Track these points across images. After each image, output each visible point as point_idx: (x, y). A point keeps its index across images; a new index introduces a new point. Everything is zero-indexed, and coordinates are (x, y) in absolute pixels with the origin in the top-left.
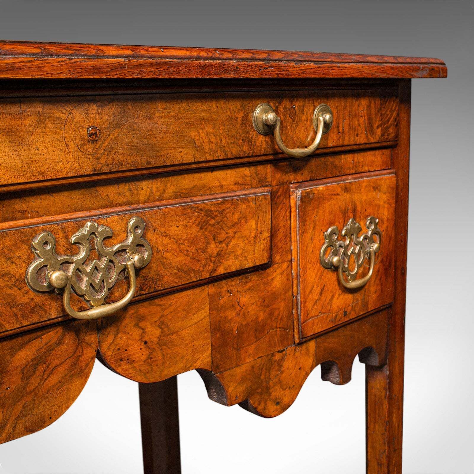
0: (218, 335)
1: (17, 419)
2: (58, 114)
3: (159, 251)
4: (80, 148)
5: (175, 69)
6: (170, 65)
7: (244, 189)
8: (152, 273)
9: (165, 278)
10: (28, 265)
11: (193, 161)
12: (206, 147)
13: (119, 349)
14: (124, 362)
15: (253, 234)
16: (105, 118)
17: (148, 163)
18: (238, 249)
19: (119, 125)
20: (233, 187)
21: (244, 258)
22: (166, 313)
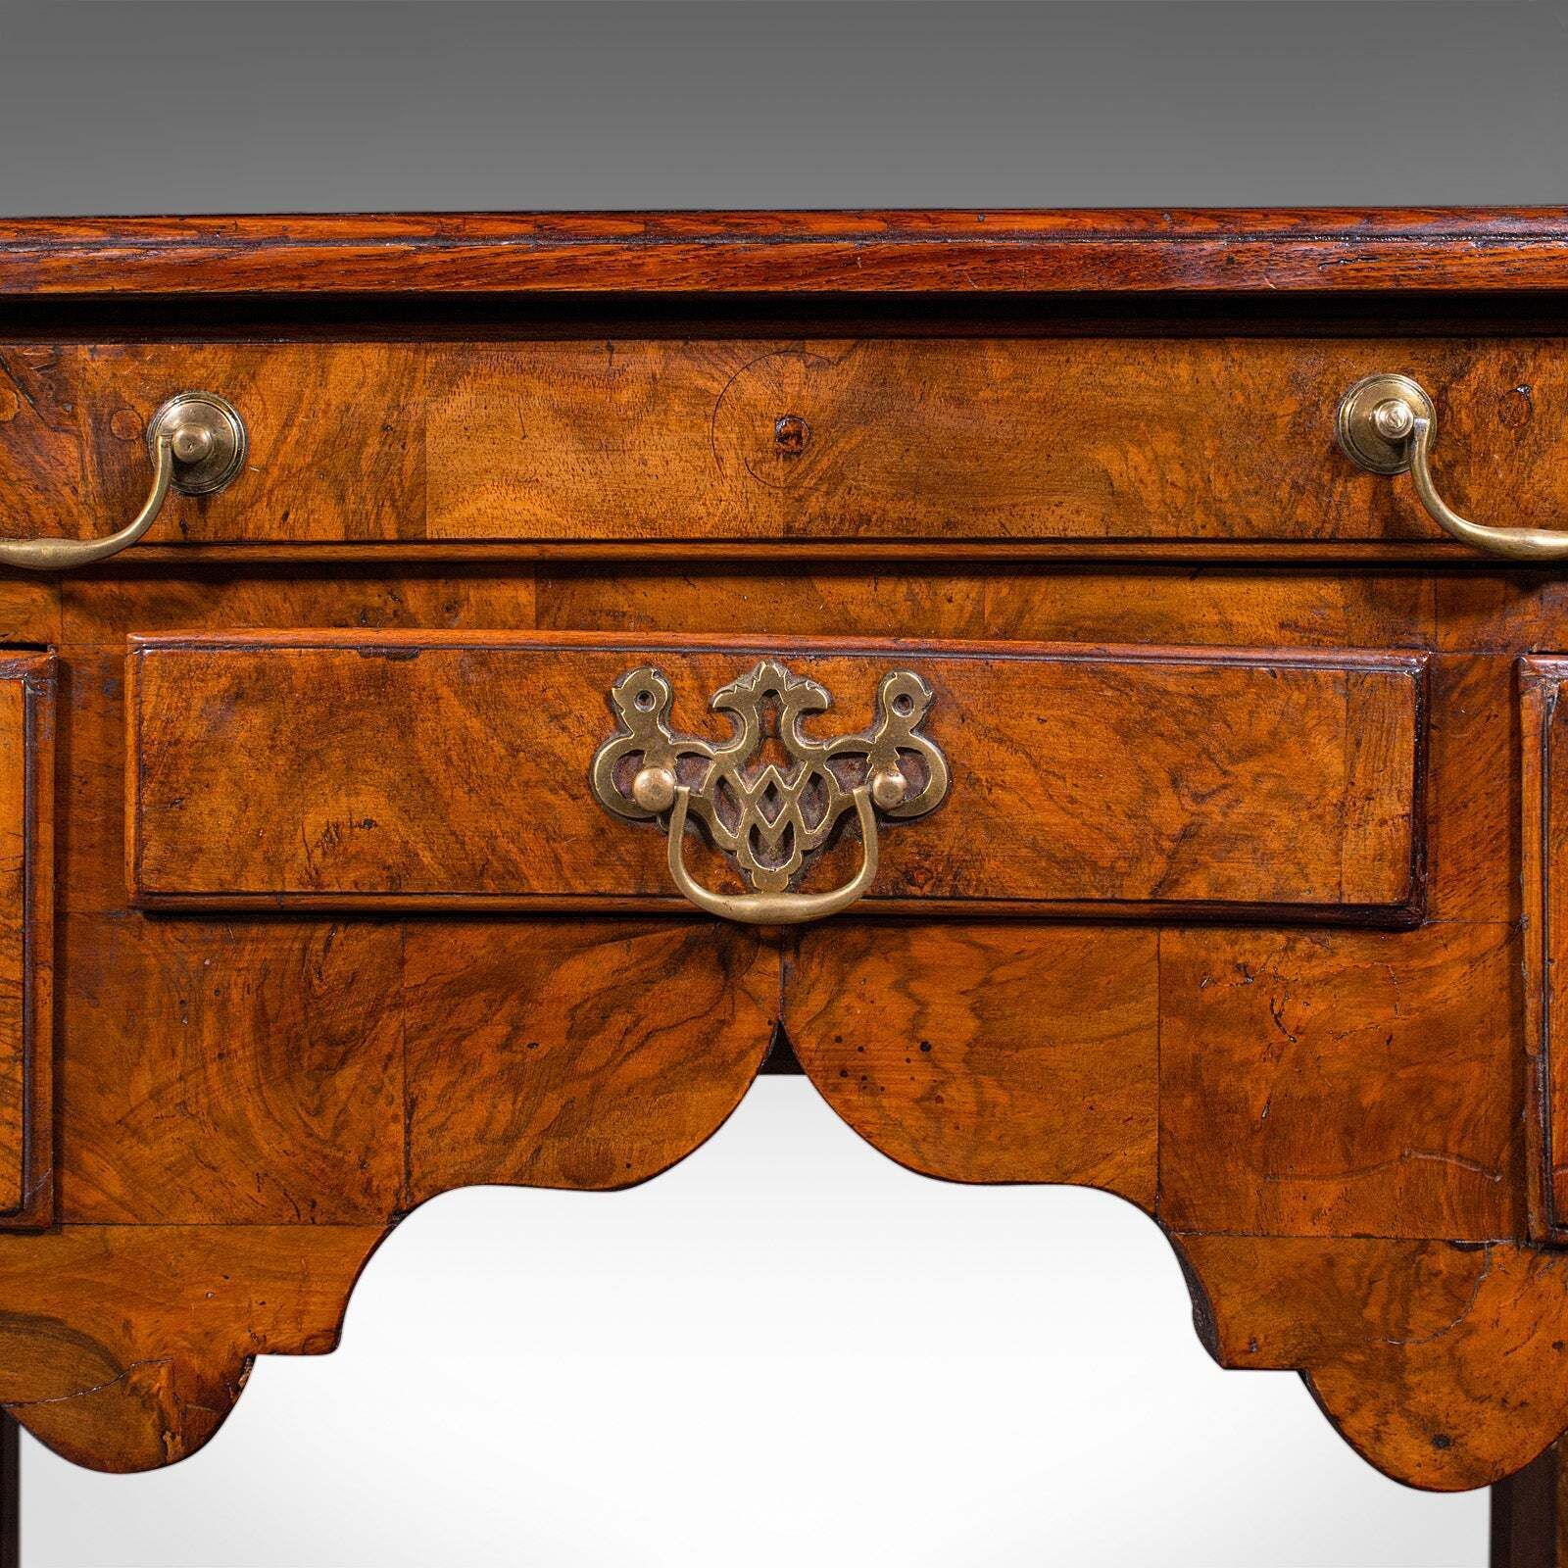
0: (1187, 1102)
1: (544, 1133)
2: (700, 382)
3: (974, 782)
4: (752, 467)
5: (1008, 266)
6: (994, 256)
7: (1317, 645)
8: (948, 841)
9: (991, 865)
10: (600, 743)
11: (1101, 533)
12: (1152, 496)
13: (839, 1039)
14: (851, 1084)
15: (1334, 795)
16: (826, 394)
17: (949, 525)
18: (1270, 833)
19: (865, 417)
20: (1272, 634)
21: (1292, 868)
22: (1001, 974)
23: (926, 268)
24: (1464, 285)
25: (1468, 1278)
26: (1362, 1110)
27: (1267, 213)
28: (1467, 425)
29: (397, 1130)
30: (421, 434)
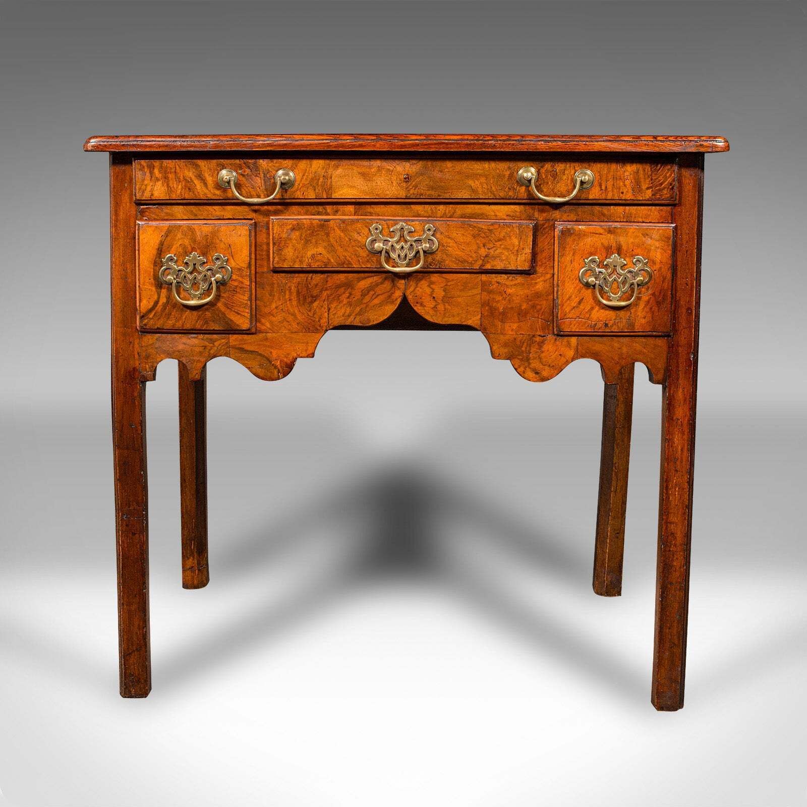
0: (487, 308)
1: (356, 315)
2: (388, 168)
3: (443, 246)
4: (399, 184)
5: (450, 146)
6: (447, 144)
7: (514, 219)
8: (438, 257)
9: (447, 262)
10: (367, 238)
11: (470, 197)
12: (480, 190)
13: (416, 296)
14: (418, 305)
15: (516, 249)
16: (414, 170)
17: (439, 195)
18: (503, 256)
19: (422, 174)
20: (505, 217)
21: (507, 263)
22: (449, 284)
23: (433, 146)
24: (541, 150)
25: (543, 342)
26: (522, 310)
27: (502, 136)
28: (544, 177)
29: (326, 314)
30: (331, 178)
